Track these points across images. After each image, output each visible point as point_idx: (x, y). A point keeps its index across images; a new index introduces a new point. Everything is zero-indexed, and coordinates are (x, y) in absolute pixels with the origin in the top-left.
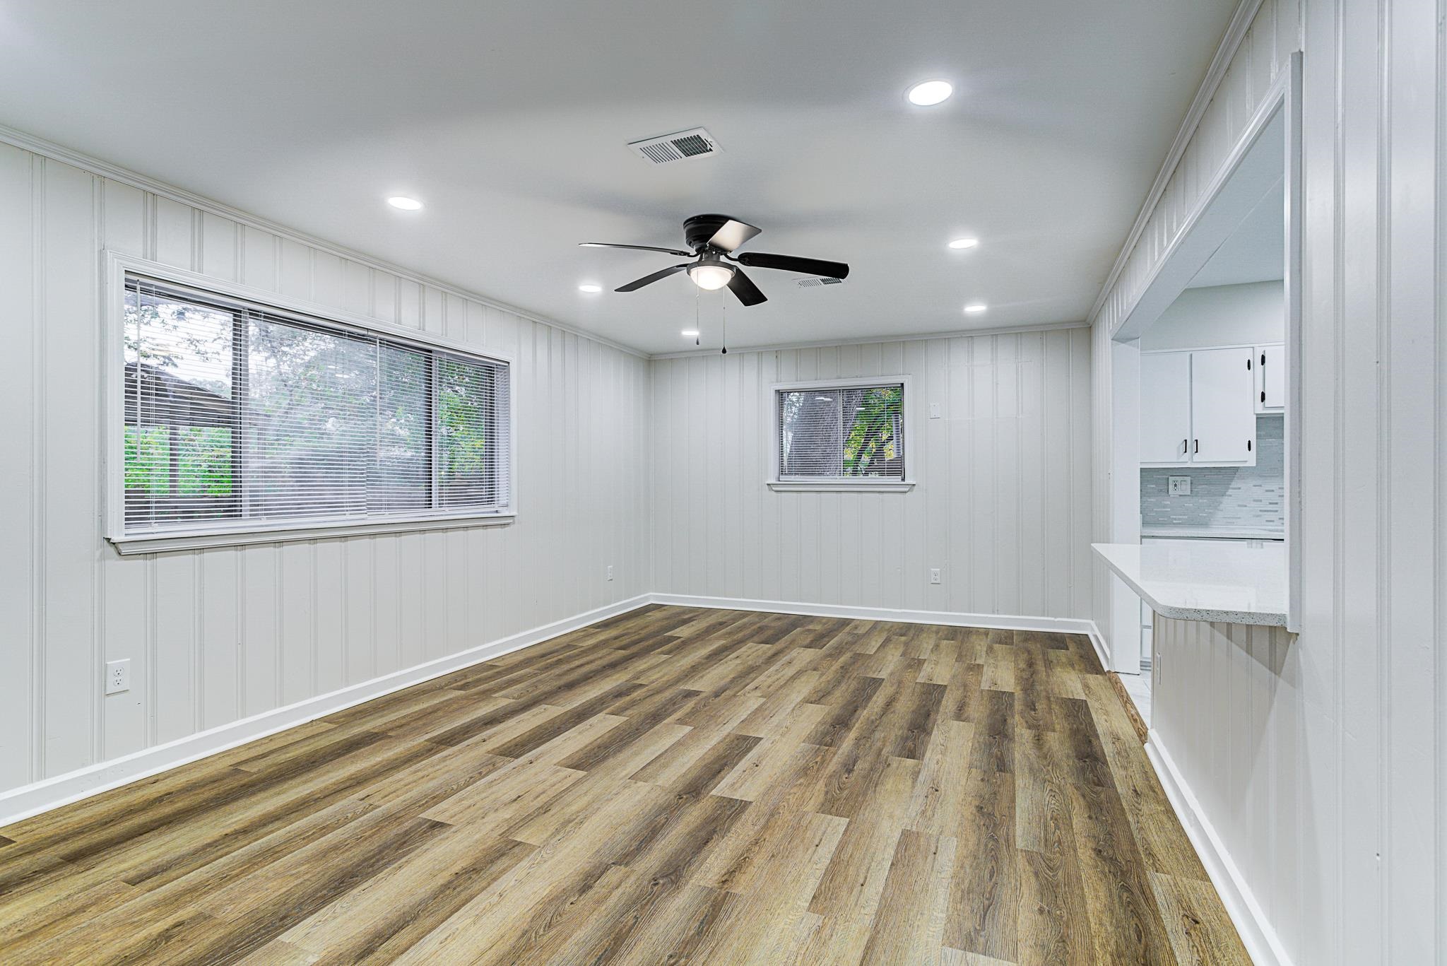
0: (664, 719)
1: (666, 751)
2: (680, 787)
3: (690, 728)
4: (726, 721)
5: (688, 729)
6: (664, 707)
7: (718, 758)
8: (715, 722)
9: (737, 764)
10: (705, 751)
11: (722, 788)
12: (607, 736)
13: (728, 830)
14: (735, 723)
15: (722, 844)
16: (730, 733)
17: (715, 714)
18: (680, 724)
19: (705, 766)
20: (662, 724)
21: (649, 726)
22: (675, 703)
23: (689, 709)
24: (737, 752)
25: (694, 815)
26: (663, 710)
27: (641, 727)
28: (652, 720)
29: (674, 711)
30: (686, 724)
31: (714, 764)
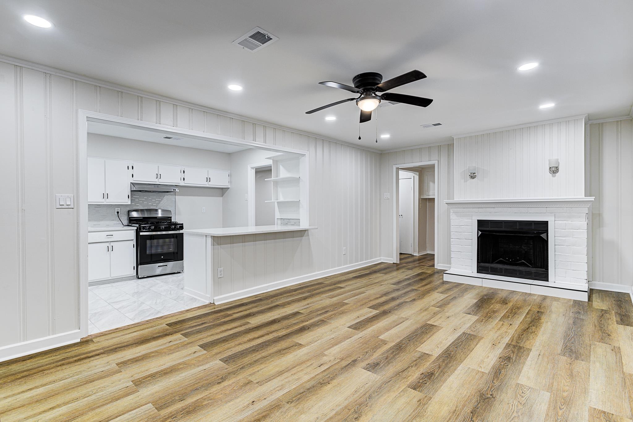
0: (394, 346)
1: (394, 327)
2: (390, 314)
3: (380, 337)
4: (359, 339)
5: (382, 337)
6: (394, 356)
7: (372, 321)
8: (365, 339)
9: (365, 319)
10: (377, 325)
11: (375, 312)
12: (425, 339)
13: (377, 303)
14: (356, 337)
15: (380, 301)
16: (361, 332)
17: (363, 345)
18: (385, 341)
19: (378, 320)
20: (396, 342)
21: (403, 342)
22: (386, 358)
23: (378, 351)
24: (363, 323)
25: (386, 307)
26: (394, 353)
27: (408, 342)
28: (402, 346)
29: (387, 351)
30: (382, 340)
31: (374, 320)
